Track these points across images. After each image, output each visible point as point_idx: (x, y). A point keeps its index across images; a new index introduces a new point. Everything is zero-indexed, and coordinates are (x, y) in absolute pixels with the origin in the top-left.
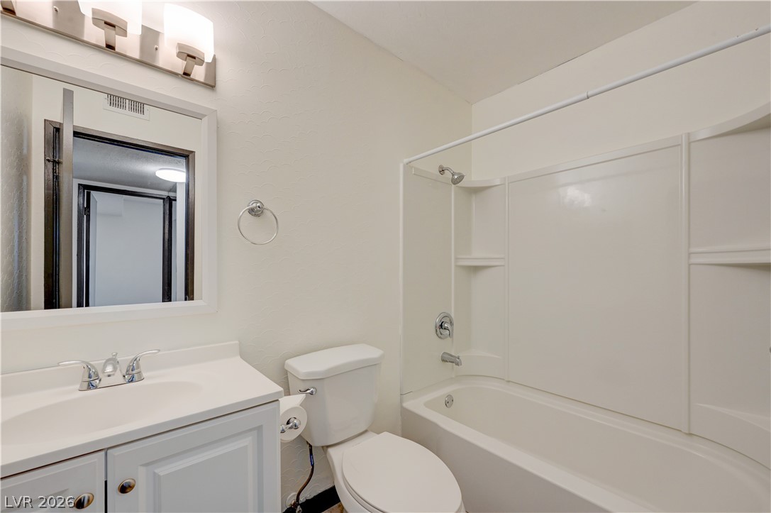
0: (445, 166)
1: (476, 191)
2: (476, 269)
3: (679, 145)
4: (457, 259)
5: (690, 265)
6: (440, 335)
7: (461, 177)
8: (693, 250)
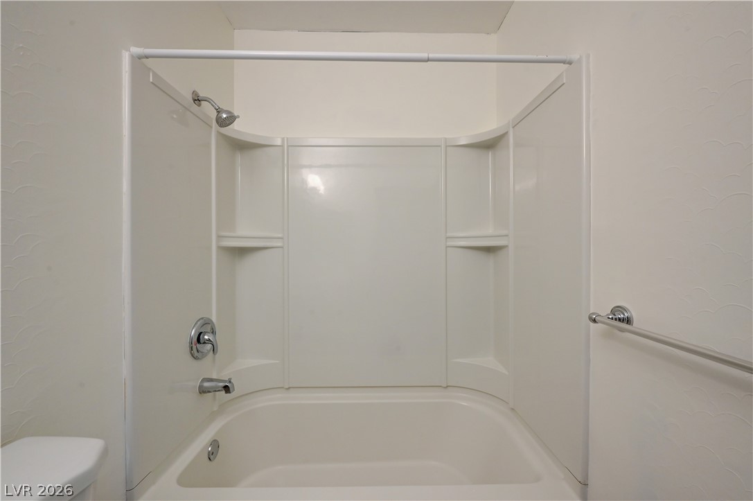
0: (202, 94)
1: (242, 146)
2: (242, 252)
3: (439, 146)
4: (219, 237)
5: (446, 247)
6: (196, 354)
7: (232, 119)
8: (449, 235)
